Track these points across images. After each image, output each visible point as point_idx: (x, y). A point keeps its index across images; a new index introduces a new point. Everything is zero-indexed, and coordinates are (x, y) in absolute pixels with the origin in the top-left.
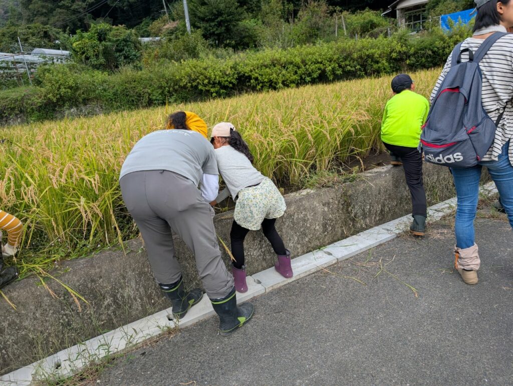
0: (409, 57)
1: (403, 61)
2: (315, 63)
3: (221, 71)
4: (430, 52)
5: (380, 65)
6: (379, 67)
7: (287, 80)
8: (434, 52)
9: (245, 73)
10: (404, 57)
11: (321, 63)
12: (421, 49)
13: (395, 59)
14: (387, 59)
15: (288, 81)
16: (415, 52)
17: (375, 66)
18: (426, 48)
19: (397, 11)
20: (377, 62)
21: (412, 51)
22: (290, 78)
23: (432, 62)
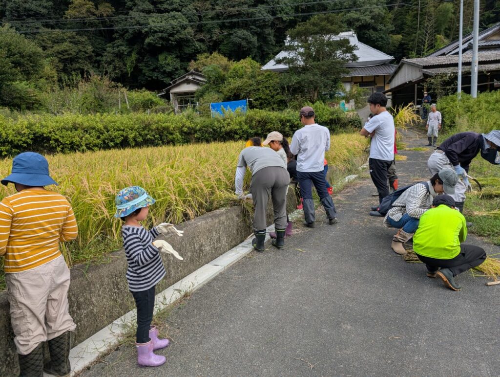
0: (196, 132)
1: (191, 135)
2: (118, 130)
3: (13, 130)
4: (211, 130)
5: (174, 136)
6: (173, 138)
7: (90, 143)
8: (214, 130)
9: (43, 133)
10: (193, 132)
11: (123, 130)
12: (204, 127)
13: (185, 133)
14: (179, 132)
15: (92, 145)
16: (200, 128)
17: (170, 137)
18: (208, 126)
19: (171, 94)
20: (172, 134)
21: (198, 127)
22: (93, 141)
23: (213, 137)
